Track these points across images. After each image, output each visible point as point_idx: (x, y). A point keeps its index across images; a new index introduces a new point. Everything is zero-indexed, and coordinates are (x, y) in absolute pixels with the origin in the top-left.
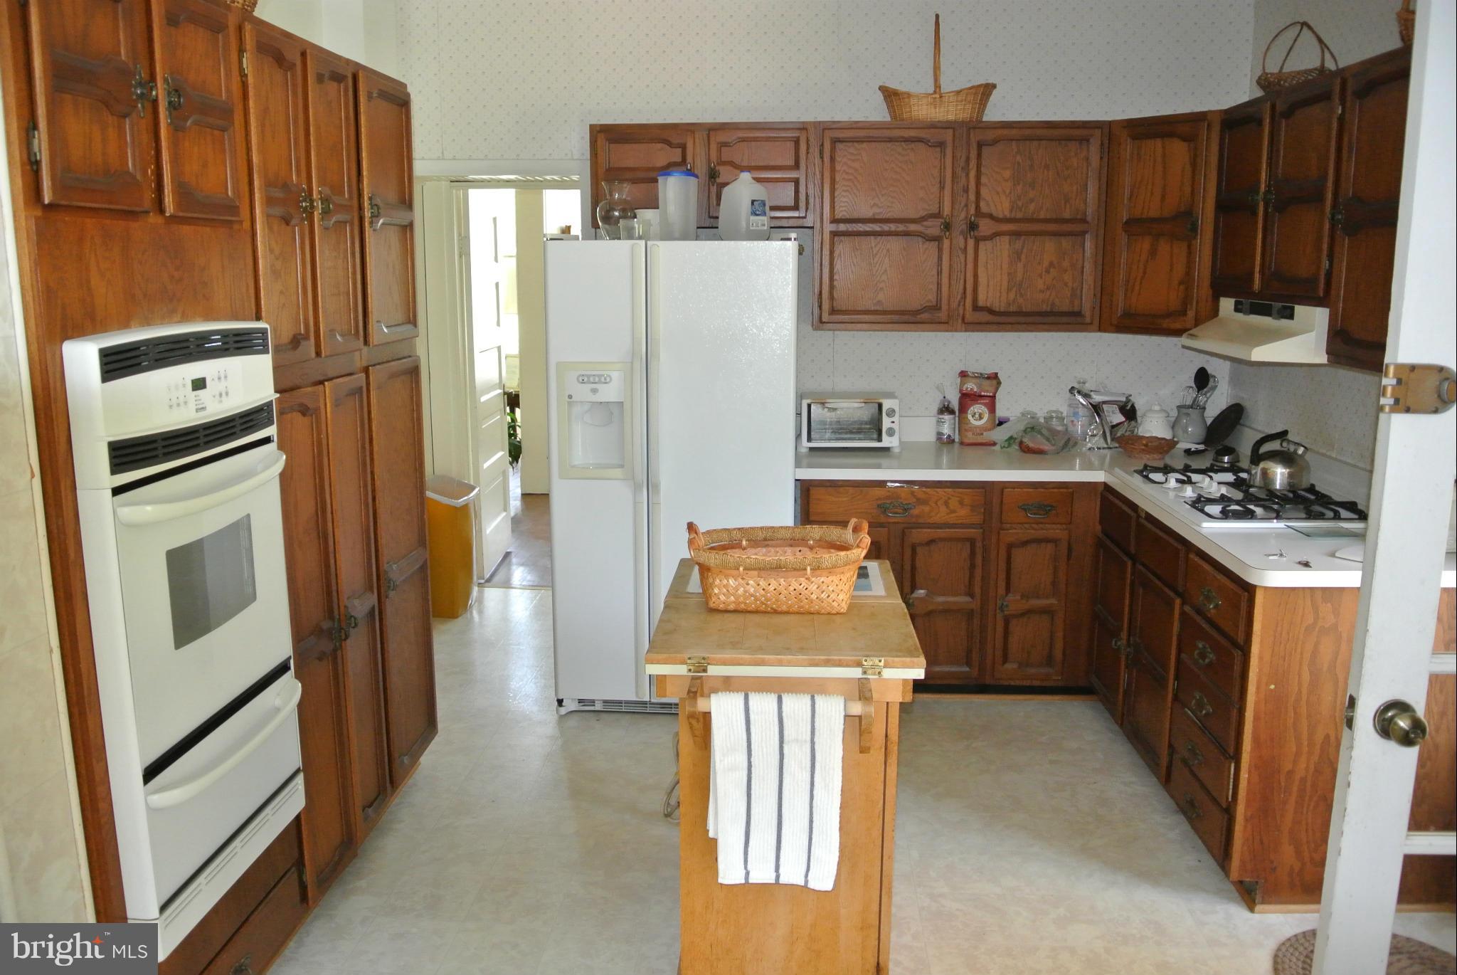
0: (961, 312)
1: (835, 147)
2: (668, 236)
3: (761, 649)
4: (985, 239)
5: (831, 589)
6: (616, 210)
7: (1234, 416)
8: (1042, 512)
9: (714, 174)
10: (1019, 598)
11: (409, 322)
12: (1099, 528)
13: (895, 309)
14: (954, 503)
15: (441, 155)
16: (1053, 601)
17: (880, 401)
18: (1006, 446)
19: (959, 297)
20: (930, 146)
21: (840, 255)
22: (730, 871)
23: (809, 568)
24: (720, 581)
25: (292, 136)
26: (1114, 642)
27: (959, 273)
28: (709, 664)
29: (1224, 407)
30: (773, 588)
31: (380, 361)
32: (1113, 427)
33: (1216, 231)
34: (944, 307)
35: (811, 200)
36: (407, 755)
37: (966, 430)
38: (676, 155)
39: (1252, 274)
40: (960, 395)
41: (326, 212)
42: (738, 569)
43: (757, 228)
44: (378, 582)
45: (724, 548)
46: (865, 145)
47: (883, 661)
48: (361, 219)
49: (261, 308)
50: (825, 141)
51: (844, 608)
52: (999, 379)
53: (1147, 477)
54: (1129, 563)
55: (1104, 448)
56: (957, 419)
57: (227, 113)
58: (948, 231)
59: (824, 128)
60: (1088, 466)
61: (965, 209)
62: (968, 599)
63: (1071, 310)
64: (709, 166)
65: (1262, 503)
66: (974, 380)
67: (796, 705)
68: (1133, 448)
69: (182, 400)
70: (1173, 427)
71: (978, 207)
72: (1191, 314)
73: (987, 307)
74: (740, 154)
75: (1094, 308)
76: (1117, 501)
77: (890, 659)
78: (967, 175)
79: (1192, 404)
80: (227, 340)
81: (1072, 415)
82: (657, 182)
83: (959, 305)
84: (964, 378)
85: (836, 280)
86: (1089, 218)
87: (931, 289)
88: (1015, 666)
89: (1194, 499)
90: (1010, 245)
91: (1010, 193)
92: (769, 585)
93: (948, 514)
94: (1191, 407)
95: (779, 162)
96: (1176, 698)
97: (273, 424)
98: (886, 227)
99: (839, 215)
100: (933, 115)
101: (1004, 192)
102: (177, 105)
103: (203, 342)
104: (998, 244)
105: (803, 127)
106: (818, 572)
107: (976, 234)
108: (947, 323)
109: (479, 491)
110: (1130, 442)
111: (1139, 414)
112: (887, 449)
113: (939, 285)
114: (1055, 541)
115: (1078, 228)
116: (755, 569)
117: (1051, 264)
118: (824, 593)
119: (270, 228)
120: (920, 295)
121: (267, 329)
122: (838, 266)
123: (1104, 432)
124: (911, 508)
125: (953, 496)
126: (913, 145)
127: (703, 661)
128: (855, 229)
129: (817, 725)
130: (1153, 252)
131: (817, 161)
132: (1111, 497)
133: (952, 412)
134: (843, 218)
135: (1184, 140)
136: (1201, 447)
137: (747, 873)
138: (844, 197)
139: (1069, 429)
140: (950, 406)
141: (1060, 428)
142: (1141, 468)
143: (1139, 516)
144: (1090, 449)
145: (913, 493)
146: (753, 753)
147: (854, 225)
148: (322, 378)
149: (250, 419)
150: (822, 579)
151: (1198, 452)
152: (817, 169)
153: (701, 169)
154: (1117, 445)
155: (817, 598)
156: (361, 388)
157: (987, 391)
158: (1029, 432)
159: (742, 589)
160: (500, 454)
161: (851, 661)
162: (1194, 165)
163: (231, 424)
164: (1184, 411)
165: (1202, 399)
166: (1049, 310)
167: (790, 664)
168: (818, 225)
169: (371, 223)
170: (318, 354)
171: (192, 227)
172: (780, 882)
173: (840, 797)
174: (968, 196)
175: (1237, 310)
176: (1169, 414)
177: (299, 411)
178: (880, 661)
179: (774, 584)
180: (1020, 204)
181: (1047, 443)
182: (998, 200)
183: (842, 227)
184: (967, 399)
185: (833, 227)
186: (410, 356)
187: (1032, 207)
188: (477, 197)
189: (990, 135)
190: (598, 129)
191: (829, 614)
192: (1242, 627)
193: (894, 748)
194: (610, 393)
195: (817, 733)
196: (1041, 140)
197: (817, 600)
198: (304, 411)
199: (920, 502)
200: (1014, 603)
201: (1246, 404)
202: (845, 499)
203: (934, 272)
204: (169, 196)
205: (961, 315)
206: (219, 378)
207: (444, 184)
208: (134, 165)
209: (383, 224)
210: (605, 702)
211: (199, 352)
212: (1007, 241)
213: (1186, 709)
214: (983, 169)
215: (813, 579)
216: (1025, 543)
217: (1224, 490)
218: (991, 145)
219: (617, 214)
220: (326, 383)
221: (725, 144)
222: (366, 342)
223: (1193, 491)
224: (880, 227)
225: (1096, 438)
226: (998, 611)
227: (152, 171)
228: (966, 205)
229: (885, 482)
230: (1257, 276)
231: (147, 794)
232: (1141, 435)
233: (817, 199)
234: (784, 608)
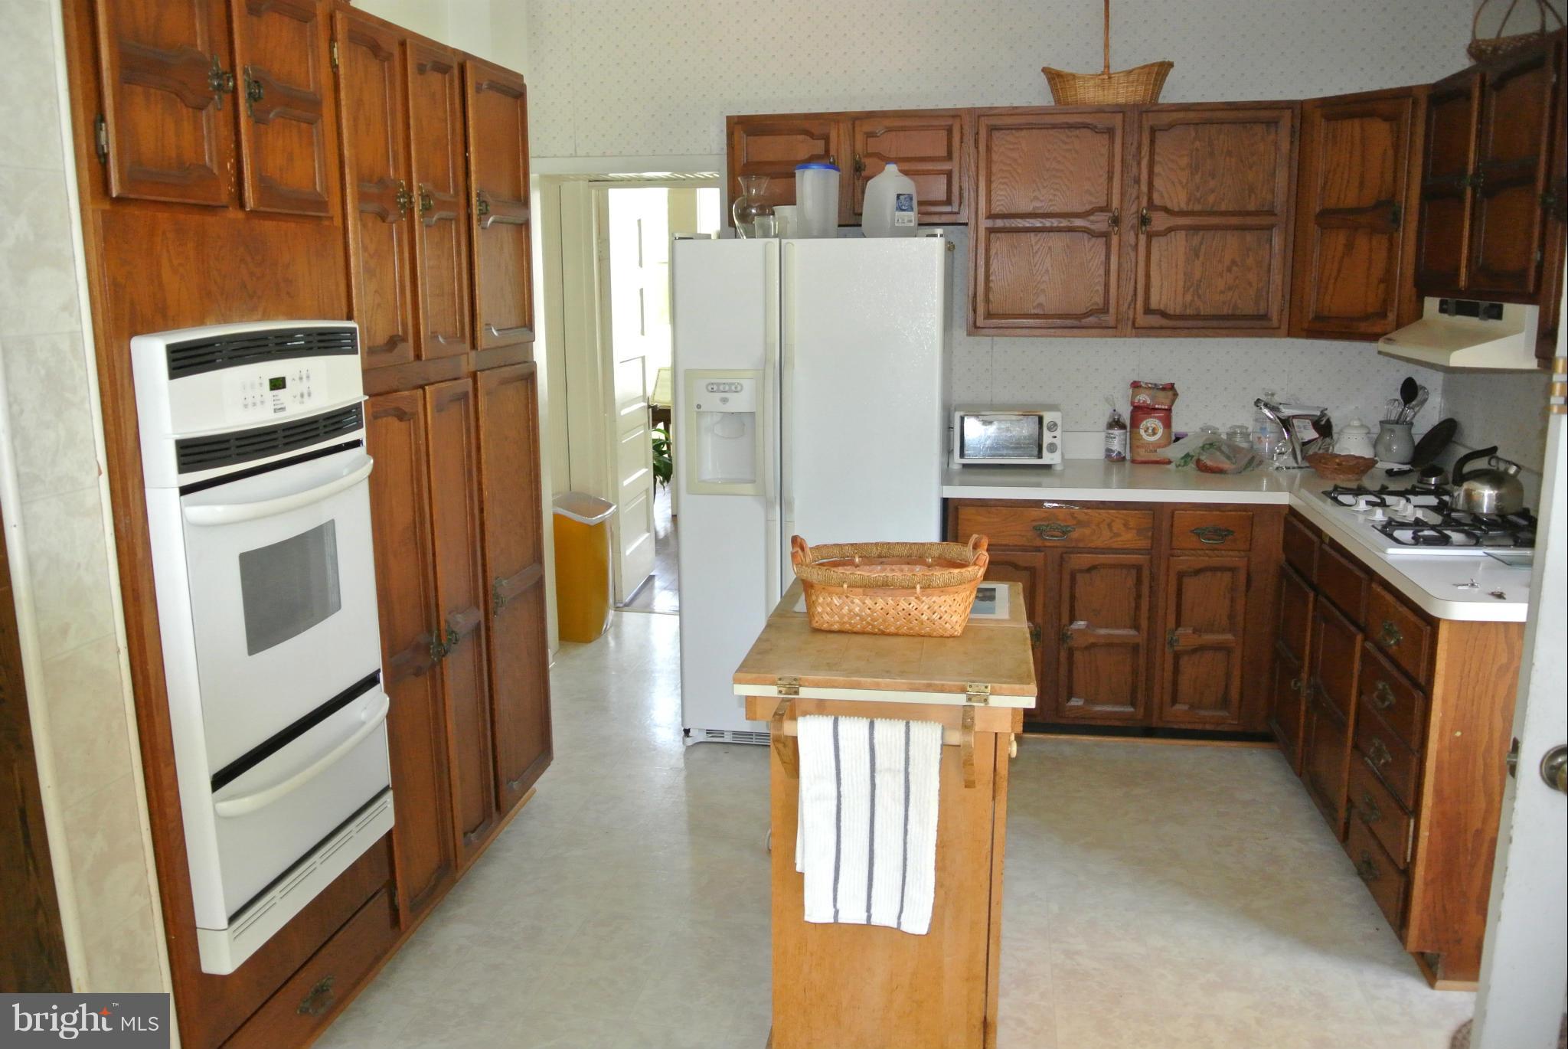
0: (1131, 316)
1: (991, 135)
2: (805, 233)
3: (857, 672)
4: (1158, 234)
5: (944, 610)
6: (752, 207)
7: (1446, 431)
8: (1216, 537)
9: (860, 167)
10: (1191, 632)
11: (525, 326)
12: (1283, 557)
13: (1058, 313)
14: (1118, 526)
15: (573, 153)
16: (1229, 637)
17: (1041, 414)
18: (1182, 464)
19: (1130, 298)
20: (1096, 132)
21: (996, 253)
22: (817, 909)
23: (918, 587)
24: (824, 599)
25: (389, 129)
26: (1293, 683)
27: (1129, 272)
28: (800, 686)
29: (1436, 423)
30: (880, 607)
31: (490, 366)
32: (1304, 444)
33: (1421, 221)
34: (1112, 310)
35: (965, 194)
36: (517, 780)
37: (1138, 447)
38: (819, 147)
39: (1458, 269)
40: (1132, 408)
41: (426, 209)
42: (842, 586)
43: (903, 225)
44: (485, 598)
45: (835, 564)
46: (1024, 133)
47: (989, 688)
48: (469, 217)
49: (353, 309)
50: (980, 128)
51: (959, 630)
52: (1175, 391)
53: (1335, 499)
54: (1312, 595)
55: (1294, 468)
56: (1128, 434)
57: (315, 104)
58: (1117, 226)
59: (978, 115)
60: (1275, 487)
61: (1136, 202)
62: (1132, 632)
63: (1256, 313)
64: (854, 159)
65: (1461, 528)
66: (1147, 392)
67: (889, 732)
68: (1325, 468)
69: (258, 399)
70: (1375, 446)
71: (1150, 199)
72: (1391, 317)
73: (1161, 310)
74: (887, 144)
75: (1282, 310)
76: (1301, 526)
77: (997, 686)
78: (1139, 164)
79: (1398, 420)
80: (311, 339)
81: (1258, 431)
82: (795, 177)
83: (1129, 308)
84: (1136, 389)
85: (992, 281)
86: (1277, 210)
87: (1098, 290)
88: (1186, 707)
89: (1384, 523)
90: (1187, 241)
91: (1187, 183)
92: (876, 604)
93: (1111, 538)
94: (1397, 422)
95: (929, 153)
96: (1356, 746)
97: (362, 427)
98: (1048, 223)
99: (996, 209)
100: (1101, 99)
101: (1180, 182)
102: (257, 96)
103: (284, 341)
104: (1173, 240)
105: (955, 114)
106: (929, 591)
107: (1148, 229)
108: (1116, 328)
109: (617, 508)
110: (1323, 461)
111: (1335, 429)
112: (1048, 467)
113: (1107, 285)
114: (1233, 570)
115: (1265, 220)
116: (860, 587)
117: (1234, 262)
118: (936, 614)
119: (364, 226)
120: (1087, 296)
121: (355, 329)
122: (995, 266)
123: (1294, 450)
124: (1070, 531)
125: (1116, 517)
126: (1077, 132)
127: (794, 682)
128: (1013, 225)
129: (911, 753)
130: (1349, 247)
131: (972, 150)
132: (1296, 522)
133: (1123, 427)
134: (1000, 213)
135: (1386, 119)
136: (1406, 467)
137: (837, 912)
138: (1002, 190)
139: (1255, 447)
140: (1122, 420)
141: (1244, 445)
142: (1330, 489)
143: (1322, 542)
144: (1277, 468)
145: (1072, 515)
146: (842, 781)
147: (1012, 220)
148: (421, 382)
149: (335, 422)
150: (934, 599)
151: (1401, 473)
152: (972, 161)
153: (845, 160)
154: (1308, 465)
155: (928, 619)
156: (466, 394)
157: (1162, 404)
158: (1208, 449)
159: (847, 607)
160: (644, 470)
161: (955, 686)
162: (1396, 148)
163: (314, 426)
164: (1388, 426)
165: (1409, 412)
166: (1230, 312)
167: (887, 688)
168: (972, 223)
169: (479, 220)
170: (418, 357)
171: (275, 223)
172: (872, 924)
173: (936, 833)
174: (1139, 187)
175: (1442, 310)
176: (1370, 430)
177: (395, 416)
178: (986, 687)
179: (881, 602)
180: (1198, 195)
181: (1227, 461)
182: (1172, 190)
183: (999, 223)
184: (1140, 412)
185: (990, 223)
186: (525, 362)
187: (1211, 199)
188: (617, 197)
189: (1166, 118)
190: (736, 120)
191: (942, 636)
192: (1424, 665)
193: (1003, 784)
194: (740, 403)
195: (911, 762)
196: (1222, 123)
197: (928, 622)
198: (401, 415)
199: (1080, 524)
200: (1186, 636)
201: (1459, 418)
202: (995, 520)
203: (1102, 271)
204: (249, 191)
205: (1131, 320)
206: (301, 378)
207: (583, 184)
208: (211, 160)
209: (493, 222)
210: (735, 733)
211: (279, 351)
212: (1184, 236)
213: (1366, 759)
214: (1157, 158)
215: (924, 598)
216: (1198, 572)
217: (1420, 514)
218: (1166, 130)
219: (754, 211)
220: (427, 388)
221: (871, 135)
222: (474, 346)
223: (1384, 514)
224: (1041, 222)
225: (1285, 457)
226: (1167, 646)
227: (231, 163)
228: (1138, 197)
229: (1042, 501)
230: (1463, 270)
231: (215, 802)
232: (1338, 453)
233: (972, 193)
234: (892, 629)
